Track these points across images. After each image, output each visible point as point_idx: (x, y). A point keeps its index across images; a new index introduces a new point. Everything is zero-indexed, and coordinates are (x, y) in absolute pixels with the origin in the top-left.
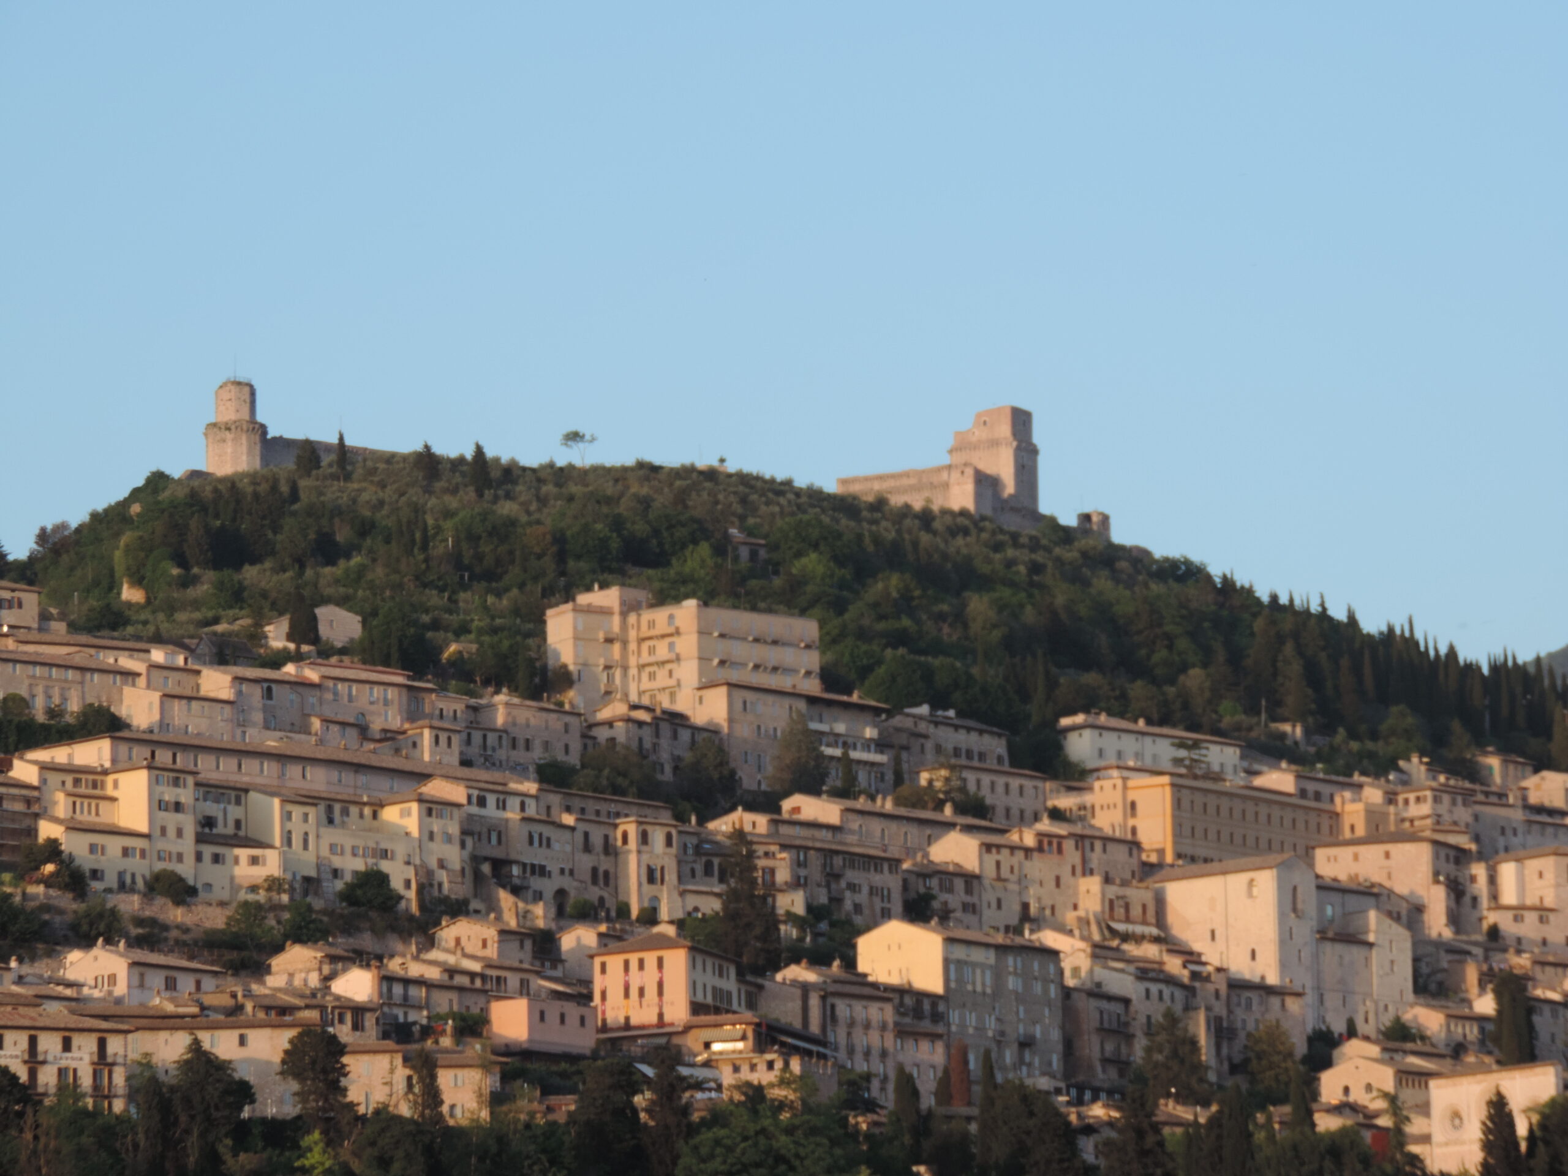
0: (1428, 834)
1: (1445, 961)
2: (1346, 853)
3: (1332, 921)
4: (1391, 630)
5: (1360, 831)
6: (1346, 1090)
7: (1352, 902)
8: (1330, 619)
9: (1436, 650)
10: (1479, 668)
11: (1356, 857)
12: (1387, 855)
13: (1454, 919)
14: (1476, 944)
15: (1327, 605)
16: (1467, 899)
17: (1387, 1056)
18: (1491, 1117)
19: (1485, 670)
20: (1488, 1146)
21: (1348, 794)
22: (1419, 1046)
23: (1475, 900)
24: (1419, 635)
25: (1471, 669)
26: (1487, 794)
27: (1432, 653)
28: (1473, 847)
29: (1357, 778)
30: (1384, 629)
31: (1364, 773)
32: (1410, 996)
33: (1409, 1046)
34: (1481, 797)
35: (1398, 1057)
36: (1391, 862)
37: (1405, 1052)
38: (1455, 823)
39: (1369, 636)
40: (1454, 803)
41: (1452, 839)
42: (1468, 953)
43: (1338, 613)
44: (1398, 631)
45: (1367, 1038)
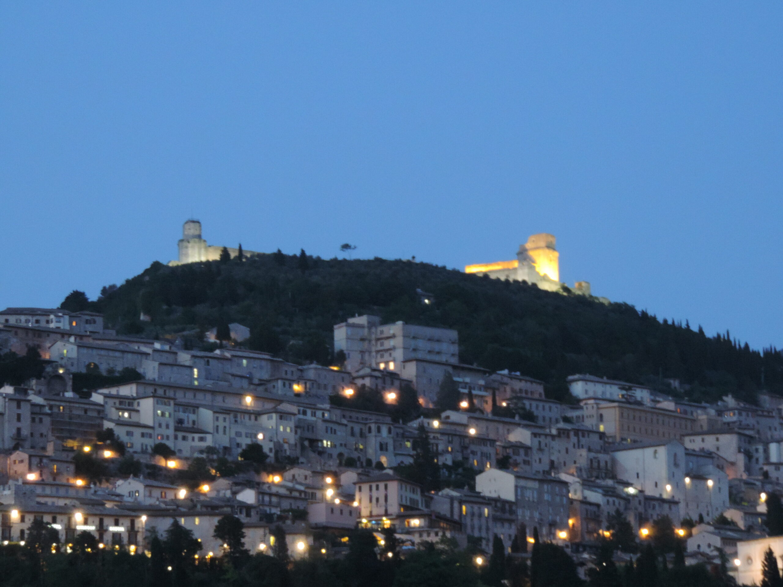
0: (736, 429)
1: (743, 488)
2: (698, 439)
3: (692, 469)
4: (719, 336)
5: (705, 428)
6: (699, 546)
7: (702, 461)
8: (691, 331)
9: (739, 345)
10: (759, 353)
11: (703, 440)
12: (717, 439)
13: (748, 469)
14: (758, 480)
15: (690, 325)
16: (754, 460)
17: (717, 531)
18: (766, 559)
19: (762, 355)
20: (765, 573)
21: (699, 412)
22: (732, 527)
23: (757, 460)
24: (732, 339)
25: (756, 354)
26: (763, 411)
27: (737, 347)
28: (757, 436)
29: (704, 404)
30: (716, 335)
31: (707, 402)
32: (728, 504)
33: (728, 527)
34: (760, 413)
35: (722, 532)
36: (719, 443)
37: (726, 529)
38: (748, 425)
39: (709, 339)
40: (748, 415)
41: (747, 432)
42: (754, 484)
43: (695, 328)
44: (722, 337)
45: (708, 524)
